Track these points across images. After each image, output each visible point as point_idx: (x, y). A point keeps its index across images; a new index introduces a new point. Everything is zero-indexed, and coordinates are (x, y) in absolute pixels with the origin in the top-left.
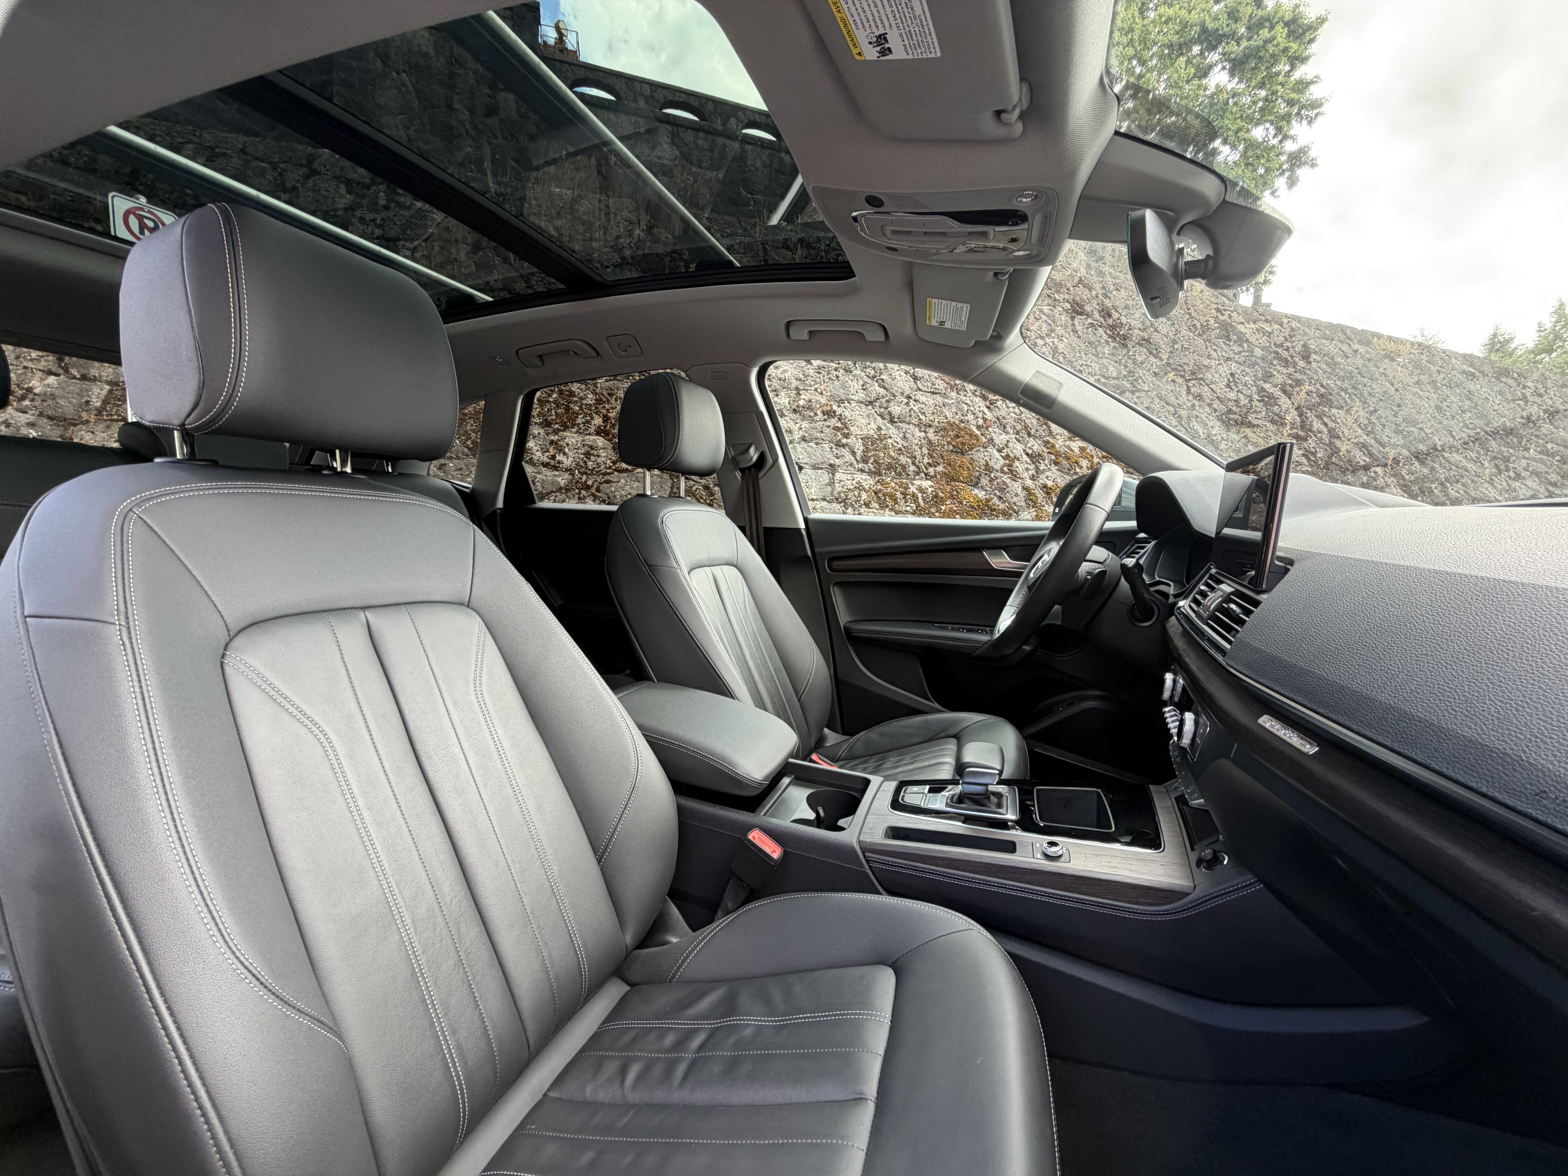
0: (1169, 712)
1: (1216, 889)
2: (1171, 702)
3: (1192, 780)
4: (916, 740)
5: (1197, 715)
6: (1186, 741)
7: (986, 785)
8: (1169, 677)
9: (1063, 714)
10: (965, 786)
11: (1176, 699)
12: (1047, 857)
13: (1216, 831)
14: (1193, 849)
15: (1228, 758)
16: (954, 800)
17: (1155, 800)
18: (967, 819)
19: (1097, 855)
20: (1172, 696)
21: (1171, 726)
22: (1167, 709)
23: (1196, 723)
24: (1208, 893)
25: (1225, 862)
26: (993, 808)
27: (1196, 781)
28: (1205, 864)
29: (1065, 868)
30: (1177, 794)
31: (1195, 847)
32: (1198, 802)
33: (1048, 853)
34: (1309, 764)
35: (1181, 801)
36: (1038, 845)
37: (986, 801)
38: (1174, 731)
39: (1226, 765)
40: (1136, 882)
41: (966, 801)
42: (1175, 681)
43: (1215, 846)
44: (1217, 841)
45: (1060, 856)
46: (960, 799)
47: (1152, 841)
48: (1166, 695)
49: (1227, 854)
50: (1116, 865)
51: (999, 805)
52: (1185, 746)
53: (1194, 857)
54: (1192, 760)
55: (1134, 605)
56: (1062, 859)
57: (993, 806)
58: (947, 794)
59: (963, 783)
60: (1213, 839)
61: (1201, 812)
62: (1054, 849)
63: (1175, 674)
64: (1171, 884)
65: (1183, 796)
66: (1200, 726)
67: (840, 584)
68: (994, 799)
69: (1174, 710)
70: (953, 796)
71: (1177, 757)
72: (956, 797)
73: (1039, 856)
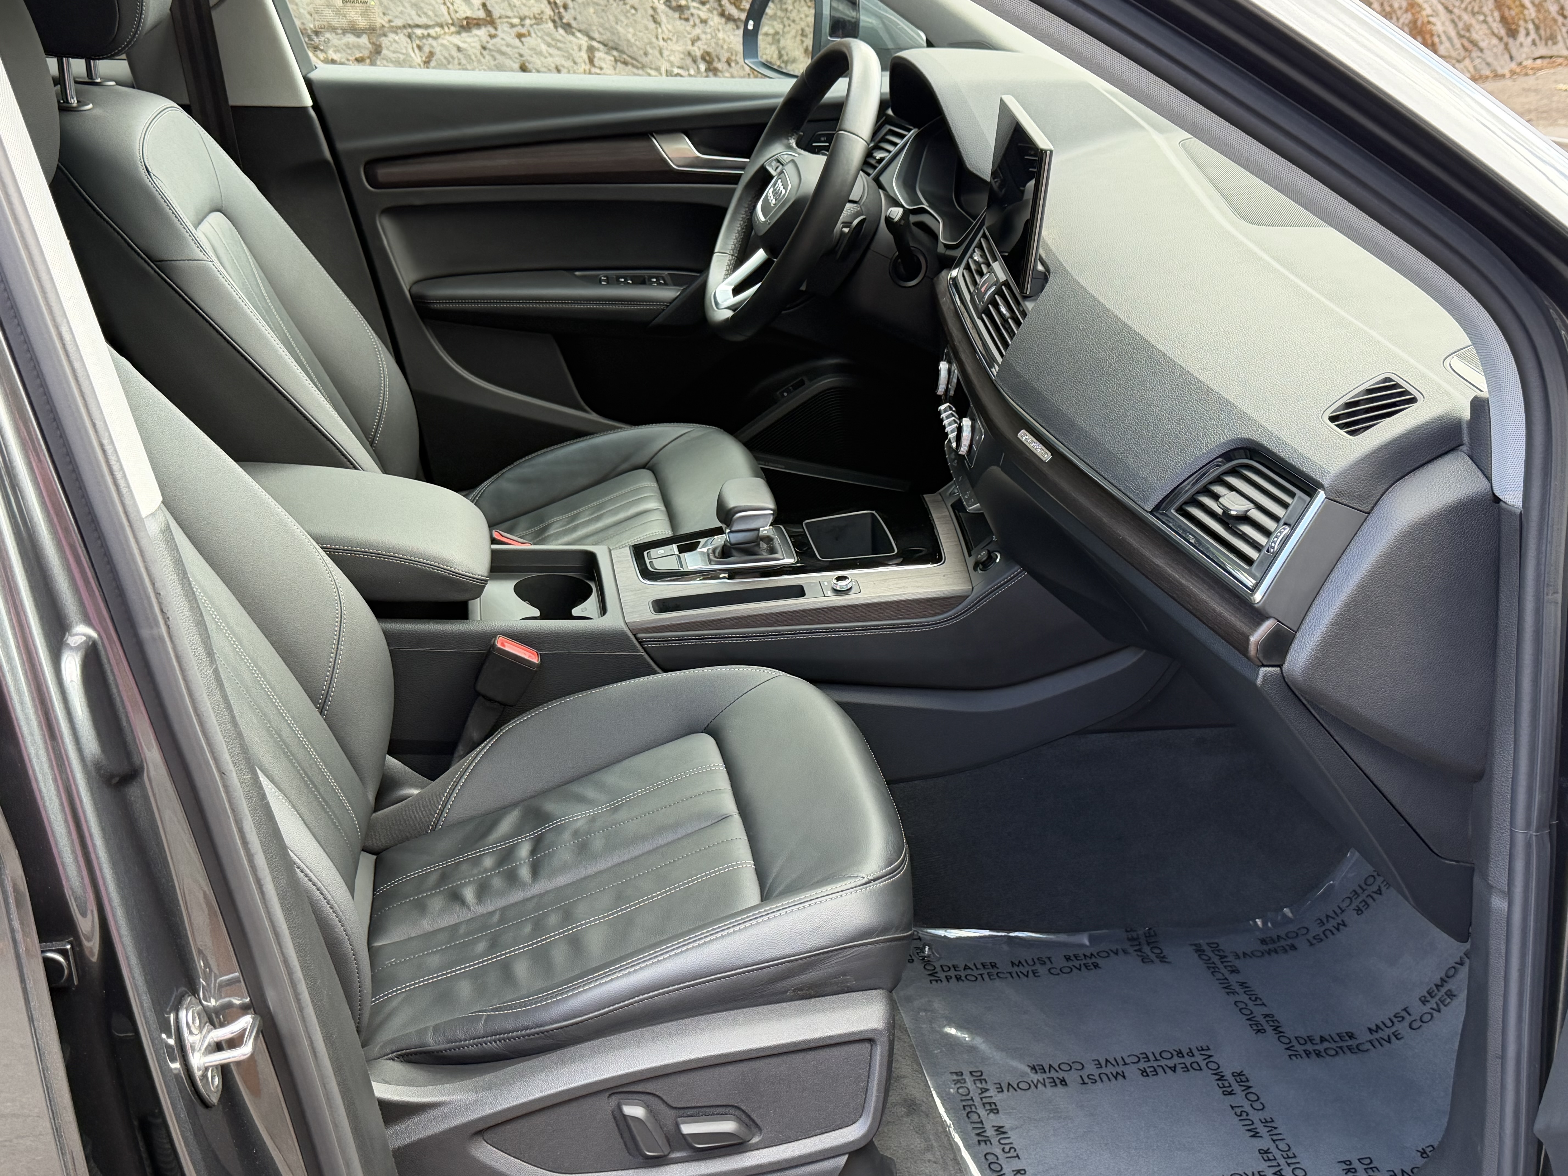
0: (945, 411)
1: (990, 587)
2: (946, 398)
3: (968, 485)
4: (584, 481)
5: (973, 420)
6: (964, 450)
7: (758, 530)
8: (943, 366)
9: (791, 402)
10: (731, 535)
11: (952, 393)
12: (837, 592)
13: (991, 533)
14: (970, 555)
15: (998, 465)
16: (717, 554)
17: (932, 512)
18: (733, 574)
19: (885, 580)
20: (947, 390)
21: (948, 429)
22: (942, 408)
23: (973, 428)
24: (983, 591)
25: (998, 560)
26: (765, 555)
27: (973, 486)
28: (981, 566)
29: (857, 599)
30: (952, 500)
31: (972, 553)
32: (973, 507)
33: (838, 588)
34: (1045, 469)
35: (958, 507)
36: (826, 583)
37: (756, 549)
38: (952, 436)
39: (996, 471)
40: (922, 596)
41: (734, 553)
42: (949, 371)
43: (989, 547)
44: (992, 541)
45: (851, 588)
46: (725, 552)
47: (934, 555)
48: (941, 390)
49: (998, 552)
50: (904, 585)
51: (772, 551)
52: (964, 453)
53: (971, 561)
54: (970, 467)
55: (898, 257)
56: (853, 591)
57: (764, 553)
58: (705, 550)
59: (731, 532)
60: (987, 540)
61: (978, 517)
62: (842, 583)
63: (949, 362)
64: (953, 591)
65: (960, 501)
66: (976, 434)
67: (396, 212)
68: (764, 545)
69: (951, 409)
70: (714, 551)
71: (954, 460)
72: (717, 551)
73: (829, 593)
